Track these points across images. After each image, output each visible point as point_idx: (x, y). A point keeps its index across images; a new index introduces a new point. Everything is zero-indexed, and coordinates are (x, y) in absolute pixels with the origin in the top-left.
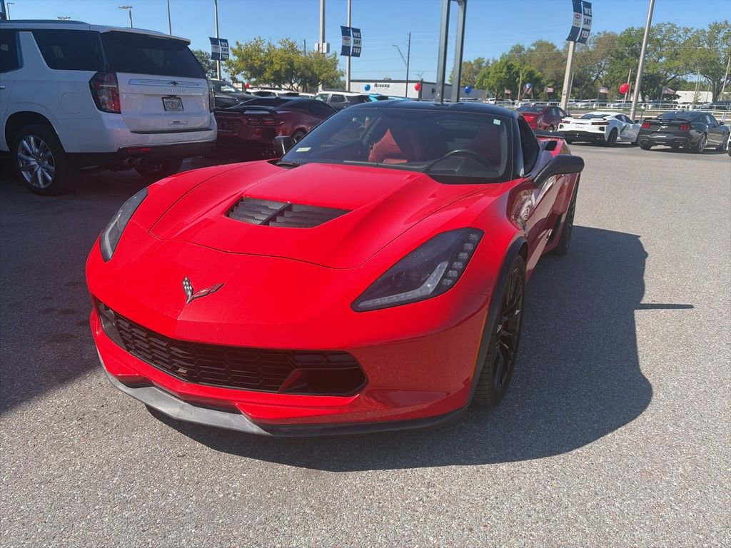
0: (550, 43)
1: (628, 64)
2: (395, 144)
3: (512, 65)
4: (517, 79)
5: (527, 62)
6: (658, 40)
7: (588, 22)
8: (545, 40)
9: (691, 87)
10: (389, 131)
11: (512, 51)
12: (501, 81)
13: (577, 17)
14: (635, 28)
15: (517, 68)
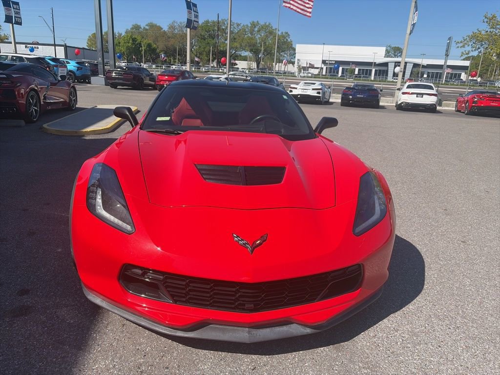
0: (158, 25)
1: (208, 43)
2: (191, 109)
3: (135, 38)
4: (141, 49)
5: (145, 37)
6: (223, 29)
7: (196, 16)
8: (155, 23)
9: (245, 59)
10: (183, 99)
11: (132, 29)
12: (129, 49)
13: (190, 13)
14: (210, 20)
15: (139, 41)
